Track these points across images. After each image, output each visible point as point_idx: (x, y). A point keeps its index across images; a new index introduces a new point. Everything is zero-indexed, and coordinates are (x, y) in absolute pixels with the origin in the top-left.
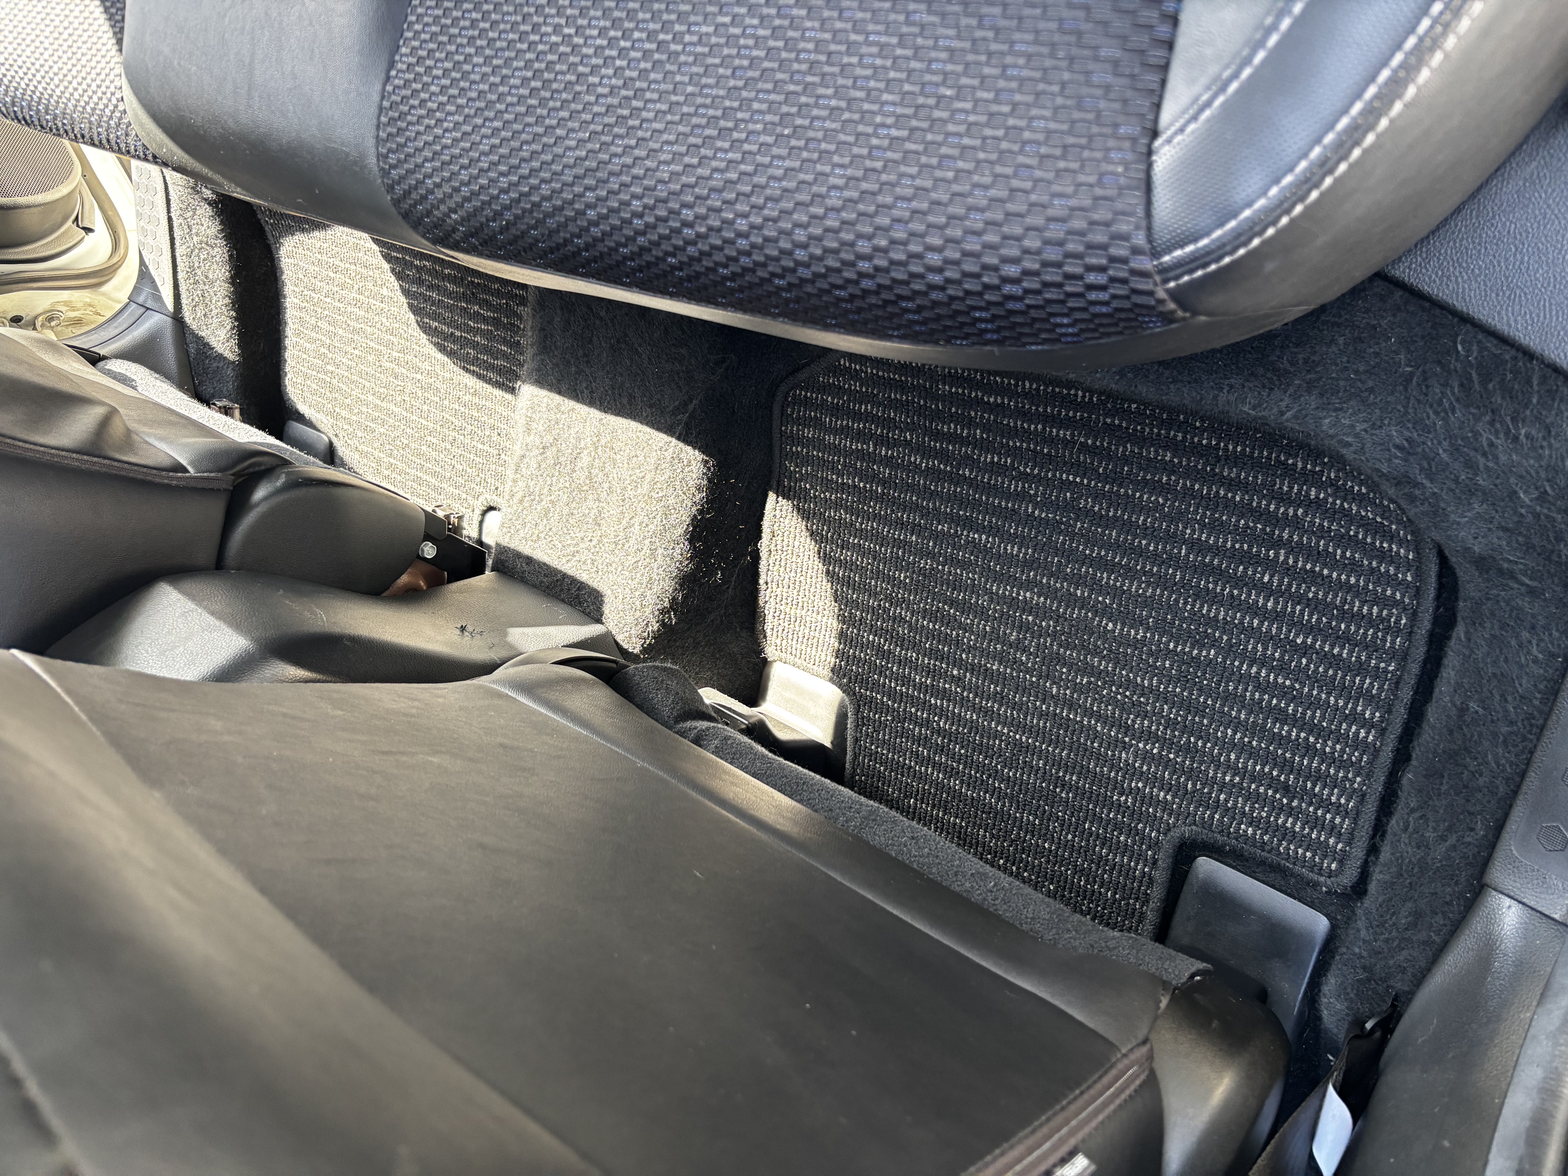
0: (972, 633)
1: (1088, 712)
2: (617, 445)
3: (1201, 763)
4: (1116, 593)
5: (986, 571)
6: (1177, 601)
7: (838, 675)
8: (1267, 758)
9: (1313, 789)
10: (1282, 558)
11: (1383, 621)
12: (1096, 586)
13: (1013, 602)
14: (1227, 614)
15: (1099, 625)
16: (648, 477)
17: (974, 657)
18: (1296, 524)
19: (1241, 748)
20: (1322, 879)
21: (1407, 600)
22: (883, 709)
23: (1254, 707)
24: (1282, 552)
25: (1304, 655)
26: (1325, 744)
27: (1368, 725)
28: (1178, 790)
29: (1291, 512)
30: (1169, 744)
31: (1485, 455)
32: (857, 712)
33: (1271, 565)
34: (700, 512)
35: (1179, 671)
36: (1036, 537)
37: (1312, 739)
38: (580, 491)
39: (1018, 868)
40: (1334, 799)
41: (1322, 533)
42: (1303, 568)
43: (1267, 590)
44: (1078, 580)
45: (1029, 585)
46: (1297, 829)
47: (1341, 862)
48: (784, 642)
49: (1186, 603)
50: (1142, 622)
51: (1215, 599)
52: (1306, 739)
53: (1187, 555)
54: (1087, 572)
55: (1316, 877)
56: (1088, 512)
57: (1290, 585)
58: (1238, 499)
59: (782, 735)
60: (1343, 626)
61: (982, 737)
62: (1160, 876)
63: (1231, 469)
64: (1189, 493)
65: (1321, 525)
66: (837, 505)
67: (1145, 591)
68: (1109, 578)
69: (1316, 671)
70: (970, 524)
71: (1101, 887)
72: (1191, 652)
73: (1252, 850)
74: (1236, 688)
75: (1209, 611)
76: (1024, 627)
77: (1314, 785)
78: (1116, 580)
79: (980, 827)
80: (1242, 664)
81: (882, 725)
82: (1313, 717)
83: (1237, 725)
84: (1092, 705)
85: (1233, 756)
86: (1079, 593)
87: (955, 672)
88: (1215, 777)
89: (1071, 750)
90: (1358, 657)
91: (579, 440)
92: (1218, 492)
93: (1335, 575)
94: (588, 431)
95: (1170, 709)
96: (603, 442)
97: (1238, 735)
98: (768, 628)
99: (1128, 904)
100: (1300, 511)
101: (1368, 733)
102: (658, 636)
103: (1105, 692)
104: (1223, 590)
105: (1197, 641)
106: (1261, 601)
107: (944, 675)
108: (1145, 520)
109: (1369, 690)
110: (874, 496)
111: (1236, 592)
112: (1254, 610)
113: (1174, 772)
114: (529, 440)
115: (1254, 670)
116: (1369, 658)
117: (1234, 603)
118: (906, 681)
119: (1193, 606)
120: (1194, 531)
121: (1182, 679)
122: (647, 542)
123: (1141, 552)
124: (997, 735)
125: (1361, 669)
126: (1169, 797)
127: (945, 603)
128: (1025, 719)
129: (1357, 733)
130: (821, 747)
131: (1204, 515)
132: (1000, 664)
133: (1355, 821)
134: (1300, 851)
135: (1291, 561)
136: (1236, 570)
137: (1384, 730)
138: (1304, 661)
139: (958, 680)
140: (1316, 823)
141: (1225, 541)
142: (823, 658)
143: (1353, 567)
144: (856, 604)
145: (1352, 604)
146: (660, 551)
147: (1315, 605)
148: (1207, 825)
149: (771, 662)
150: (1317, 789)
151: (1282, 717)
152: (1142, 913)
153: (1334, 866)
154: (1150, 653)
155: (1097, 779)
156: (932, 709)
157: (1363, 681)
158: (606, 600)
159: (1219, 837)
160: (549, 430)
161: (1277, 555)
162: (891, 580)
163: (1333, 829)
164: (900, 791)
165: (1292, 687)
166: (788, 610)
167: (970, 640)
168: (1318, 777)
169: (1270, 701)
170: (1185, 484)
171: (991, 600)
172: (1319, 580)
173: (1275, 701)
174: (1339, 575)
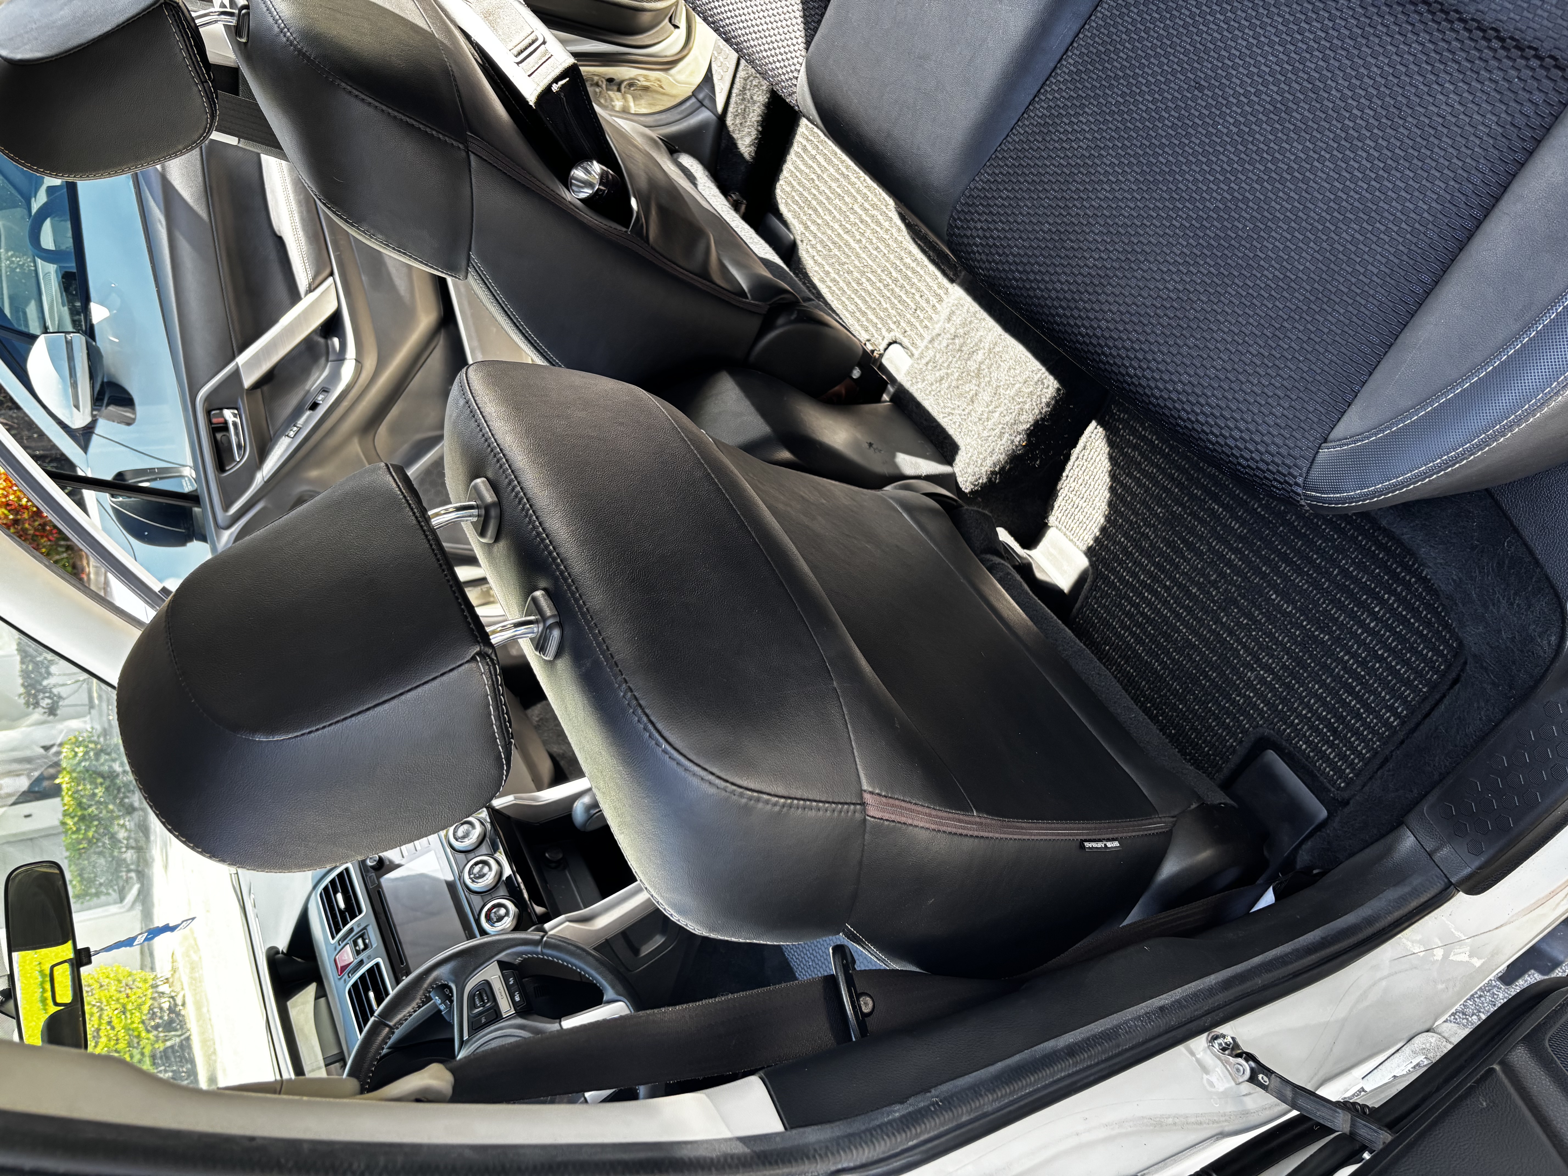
0: (1189, 564)
1: (1239, 641)
2: (1005, 356)
3: (1293, 697)
4: (1286, 578)
5: (1213, 530)
6: (1319, 599)
7: (1090, 552)
8: (1332, 710)
9: (1350, 738)
10: (1391, 601)
11: (1432, 661)
12: (1275, 569)
13: (1222, 557)
14: (1344, 619)
15: (1267, 593)
16: (1018, 386)
17: (1184, 579)
18: (1408, 586)
19: (1319, 698)
20: (1333, 789)
21: (1449, 657)
22: (1112, 585)
23: (1337, 678)
24: (1393, 598)
25: (1379, 662)
26: (1368, 716)
27: (1397, 716)
28: (1272, 707)
29: (1408, 578)
30: (1277, 678)
31: (1494, 605)
32: (1094, 581)
33: (1382, 602)
34: (1042, 419)
35: (1303, 639)
36: (1252, 524)
37: (1362, 711)
38: (968, 374)
39: (1158, 713)
40: (1359, 748)
41: (1420, 597)
42: (1401, 613)
43: (1374, 616)
44: (1267, 561)
45: (1236, 551)
46: (1332, 756)
47: (1347, 785)
48: (1064, 518)
49: (1324, 603)
50: (1293, 602)
51: (1341, 607)
52: (1359, 709)
53: (1337, 575)
54: (1274, 559)
55: (1330, 787)
56: (1290, 524)
57: (1389, 619)
58: (1381, 556)
59: (1039, 575)
60: (1408, 655)
61: (1168, 628)
62: (1241, 751)
63: (1384, 537)
64: (1354, 539)
65: (1421, 593)
66: (1135, 447)
67: (1303, 585)
68: (1285, 568)
69: (1381, 674)
70: (1216, 498)
71: (1203, 743)
72: (1314, 632)
73: (1301, 757)
74: (1331, 664)
75: (1335, 613)
76: (1222, 574)
77: (1352, 736)
78: (1289, 571)
79: (1144, 680)
80: (1341, 651)
81: (1108, 595)
82: (1368, 698)
83: (1323, 684)
84: (1243, 637)
85: (1312, 701)
86: (1264, 569)
87: (1168, 583)
88: (1297, 708)
89: (1219, 658)
90: (1409, 676)
91: (981, 341)
92: (1370, 547)
93: (1417, 625)
94: (989, 338)
95: (1288, 659)
96: (997, 349)
97: (1321, 691)
98: (1056, 505)
99: (1215, 759)
100: (1413, 580)
101: (1395, 720)
102: (984, 486)
103: (1254, 633)
104: (1349, 604)
105: (1320, 627)
106: (1368, 621)
107: (1160, 582)
108: (1321, 544)
109: (1406, 697)
110: (1161, 452)
111: (1355, 609)
112: (1361, 624)
113: (1274, 696)
114: (947, 325)
115: (1346, 658)
116: (1415, 679)
117: (1352, 615)
118: (1135, 575)
119: (1327, 606)
120: (1347, 563)
121: (1303, 645)
122: (1000, 426)
123: (1311, 561)
124: (1179, 631)
125: (1408, 683)
126: (1265, 709)
127: (1179, 539)
128: (1199, 629)
129: (1389, 717)
130: (1061, 591)
131: (1356, 557)
132: (1198, 590)
133: (1366, 765)
134: (1328, 769)
135: (1395, 606)
136: (1361, 596)
137: (1405, 722)
138: (1377, 665)
139: (1168, 589)
140: (1343, 757)
141: (1363, 577)
142: (1085, 539)
143: (1429, 625)
144: (1121, 515)
145: (1419, 645)
146: (1006, 435)
147: (1398, 637)
148: (1280, 733)
149: (1049, 527)
150: (1353, 739)
151: (1350, 690)
152: (1221, 767)
153: (1342, 785)
154: (1290, 622)
155: (1227, 680)
156: (1144, 599)
157: (1405, 691)
158: (960, 452)
159: (1284, 743)
160: (964, 325)
161: (1389, 598)
162: (1150, 509)
163: (1351, 765)
164: (1102, 638)
165: (1364, 677)
166: (1074, 499)
167: (1185, 568)
168: (1356, 733)
169: (1347, 679)
170: (1353, 534)
171: (1209, 550)
172: (1406, 624)
173: (1350, 680)
174: (1419, 626)
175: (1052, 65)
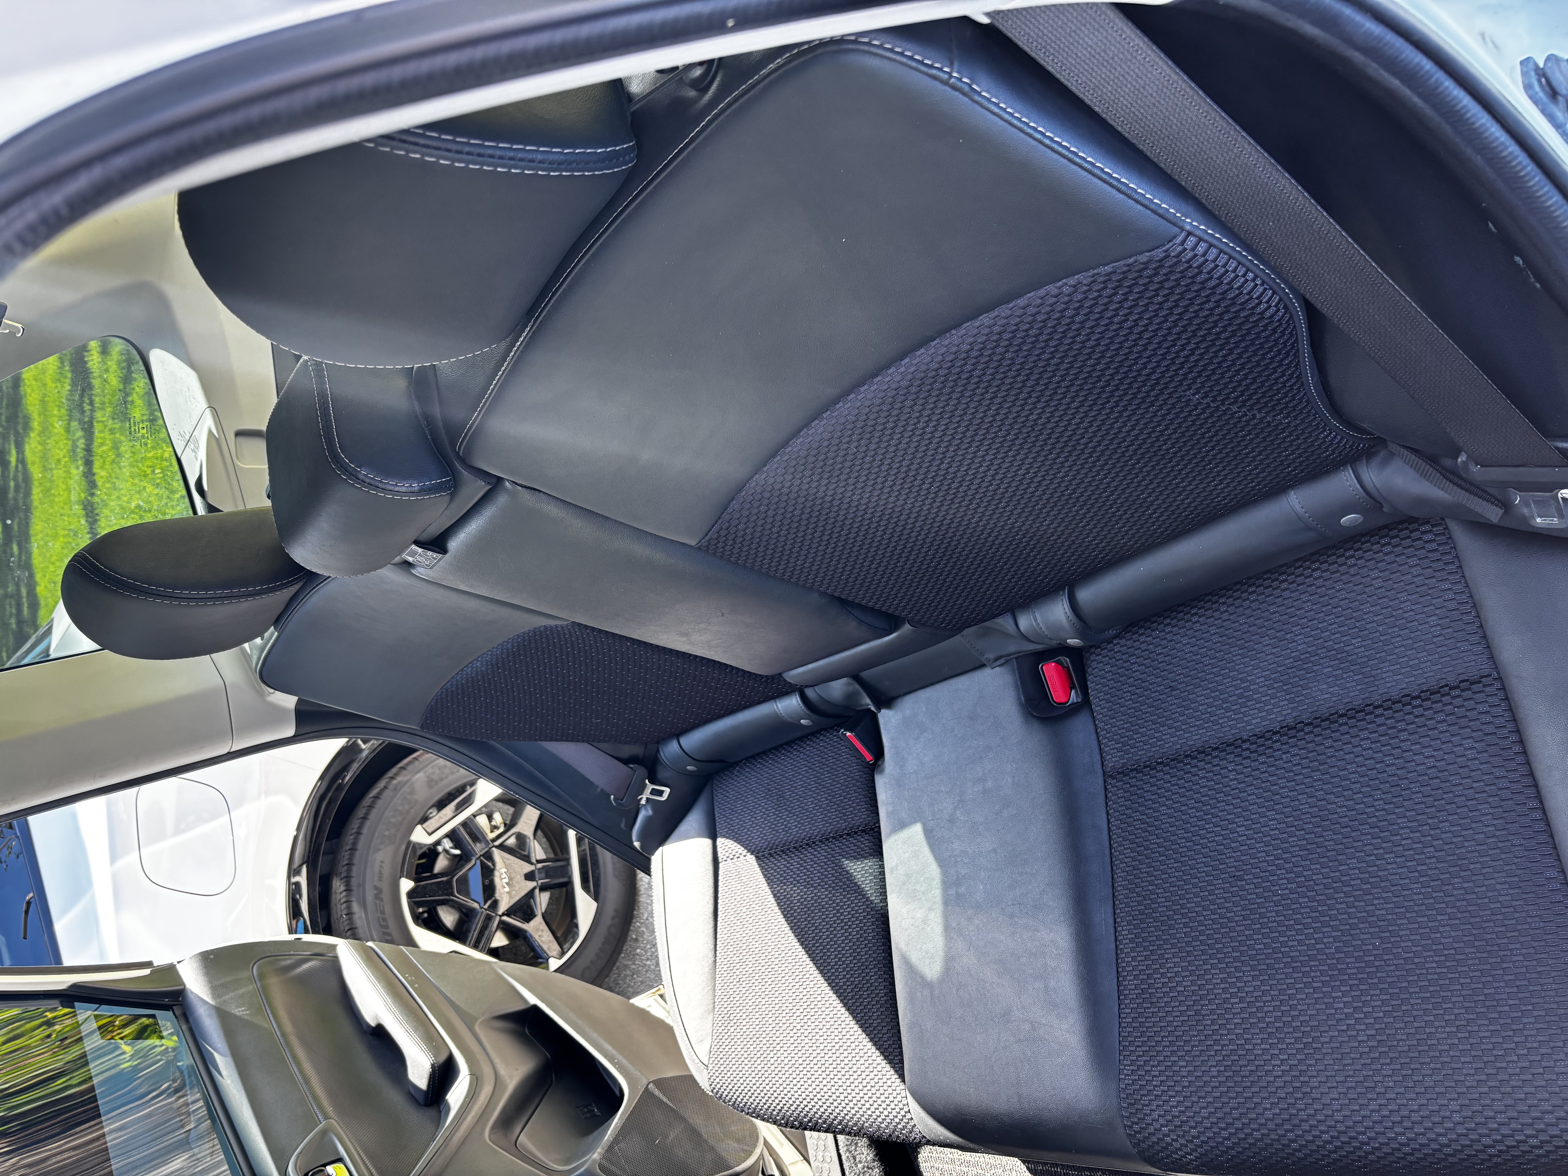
175: (1113, 946)
